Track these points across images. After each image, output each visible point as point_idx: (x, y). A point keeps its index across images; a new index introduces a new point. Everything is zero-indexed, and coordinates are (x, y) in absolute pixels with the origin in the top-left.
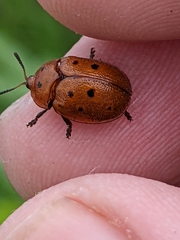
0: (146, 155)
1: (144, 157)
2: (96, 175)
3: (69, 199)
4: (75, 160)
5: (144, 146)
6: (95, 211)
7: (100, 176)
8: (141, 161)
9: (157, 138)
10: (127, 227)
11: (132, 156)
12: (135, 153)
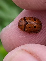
0: (39, 40)
1: (38, 41)
2: (29, 44)
3: (23, 50)
4: (21, 41)
5: (38, 38)
6: (29, 53)
7: (30, 44)
8: (37, 42)
9: (42, 36)
10: (37, 57)
11: (35, 40)
12: (36, 40)
